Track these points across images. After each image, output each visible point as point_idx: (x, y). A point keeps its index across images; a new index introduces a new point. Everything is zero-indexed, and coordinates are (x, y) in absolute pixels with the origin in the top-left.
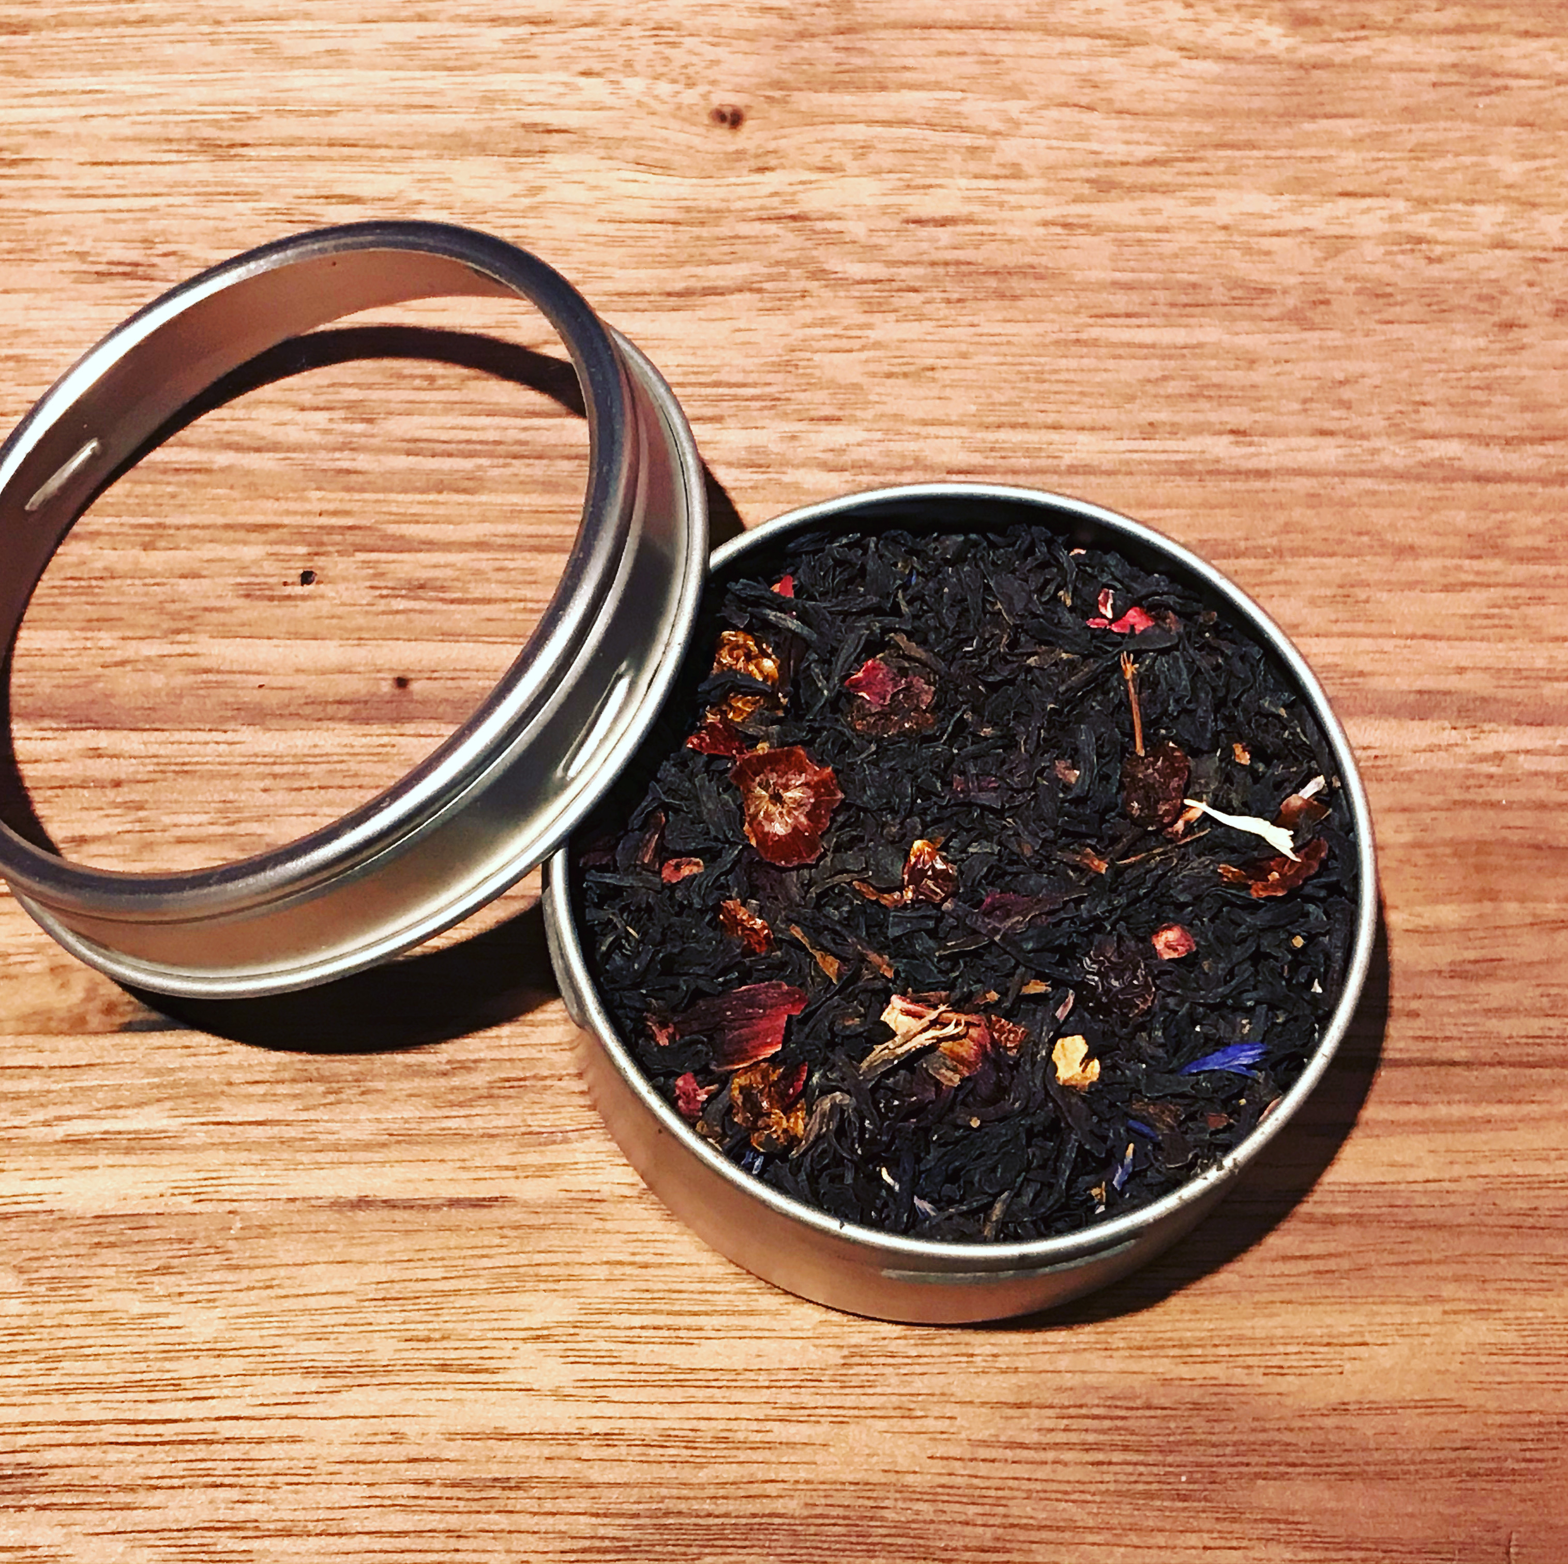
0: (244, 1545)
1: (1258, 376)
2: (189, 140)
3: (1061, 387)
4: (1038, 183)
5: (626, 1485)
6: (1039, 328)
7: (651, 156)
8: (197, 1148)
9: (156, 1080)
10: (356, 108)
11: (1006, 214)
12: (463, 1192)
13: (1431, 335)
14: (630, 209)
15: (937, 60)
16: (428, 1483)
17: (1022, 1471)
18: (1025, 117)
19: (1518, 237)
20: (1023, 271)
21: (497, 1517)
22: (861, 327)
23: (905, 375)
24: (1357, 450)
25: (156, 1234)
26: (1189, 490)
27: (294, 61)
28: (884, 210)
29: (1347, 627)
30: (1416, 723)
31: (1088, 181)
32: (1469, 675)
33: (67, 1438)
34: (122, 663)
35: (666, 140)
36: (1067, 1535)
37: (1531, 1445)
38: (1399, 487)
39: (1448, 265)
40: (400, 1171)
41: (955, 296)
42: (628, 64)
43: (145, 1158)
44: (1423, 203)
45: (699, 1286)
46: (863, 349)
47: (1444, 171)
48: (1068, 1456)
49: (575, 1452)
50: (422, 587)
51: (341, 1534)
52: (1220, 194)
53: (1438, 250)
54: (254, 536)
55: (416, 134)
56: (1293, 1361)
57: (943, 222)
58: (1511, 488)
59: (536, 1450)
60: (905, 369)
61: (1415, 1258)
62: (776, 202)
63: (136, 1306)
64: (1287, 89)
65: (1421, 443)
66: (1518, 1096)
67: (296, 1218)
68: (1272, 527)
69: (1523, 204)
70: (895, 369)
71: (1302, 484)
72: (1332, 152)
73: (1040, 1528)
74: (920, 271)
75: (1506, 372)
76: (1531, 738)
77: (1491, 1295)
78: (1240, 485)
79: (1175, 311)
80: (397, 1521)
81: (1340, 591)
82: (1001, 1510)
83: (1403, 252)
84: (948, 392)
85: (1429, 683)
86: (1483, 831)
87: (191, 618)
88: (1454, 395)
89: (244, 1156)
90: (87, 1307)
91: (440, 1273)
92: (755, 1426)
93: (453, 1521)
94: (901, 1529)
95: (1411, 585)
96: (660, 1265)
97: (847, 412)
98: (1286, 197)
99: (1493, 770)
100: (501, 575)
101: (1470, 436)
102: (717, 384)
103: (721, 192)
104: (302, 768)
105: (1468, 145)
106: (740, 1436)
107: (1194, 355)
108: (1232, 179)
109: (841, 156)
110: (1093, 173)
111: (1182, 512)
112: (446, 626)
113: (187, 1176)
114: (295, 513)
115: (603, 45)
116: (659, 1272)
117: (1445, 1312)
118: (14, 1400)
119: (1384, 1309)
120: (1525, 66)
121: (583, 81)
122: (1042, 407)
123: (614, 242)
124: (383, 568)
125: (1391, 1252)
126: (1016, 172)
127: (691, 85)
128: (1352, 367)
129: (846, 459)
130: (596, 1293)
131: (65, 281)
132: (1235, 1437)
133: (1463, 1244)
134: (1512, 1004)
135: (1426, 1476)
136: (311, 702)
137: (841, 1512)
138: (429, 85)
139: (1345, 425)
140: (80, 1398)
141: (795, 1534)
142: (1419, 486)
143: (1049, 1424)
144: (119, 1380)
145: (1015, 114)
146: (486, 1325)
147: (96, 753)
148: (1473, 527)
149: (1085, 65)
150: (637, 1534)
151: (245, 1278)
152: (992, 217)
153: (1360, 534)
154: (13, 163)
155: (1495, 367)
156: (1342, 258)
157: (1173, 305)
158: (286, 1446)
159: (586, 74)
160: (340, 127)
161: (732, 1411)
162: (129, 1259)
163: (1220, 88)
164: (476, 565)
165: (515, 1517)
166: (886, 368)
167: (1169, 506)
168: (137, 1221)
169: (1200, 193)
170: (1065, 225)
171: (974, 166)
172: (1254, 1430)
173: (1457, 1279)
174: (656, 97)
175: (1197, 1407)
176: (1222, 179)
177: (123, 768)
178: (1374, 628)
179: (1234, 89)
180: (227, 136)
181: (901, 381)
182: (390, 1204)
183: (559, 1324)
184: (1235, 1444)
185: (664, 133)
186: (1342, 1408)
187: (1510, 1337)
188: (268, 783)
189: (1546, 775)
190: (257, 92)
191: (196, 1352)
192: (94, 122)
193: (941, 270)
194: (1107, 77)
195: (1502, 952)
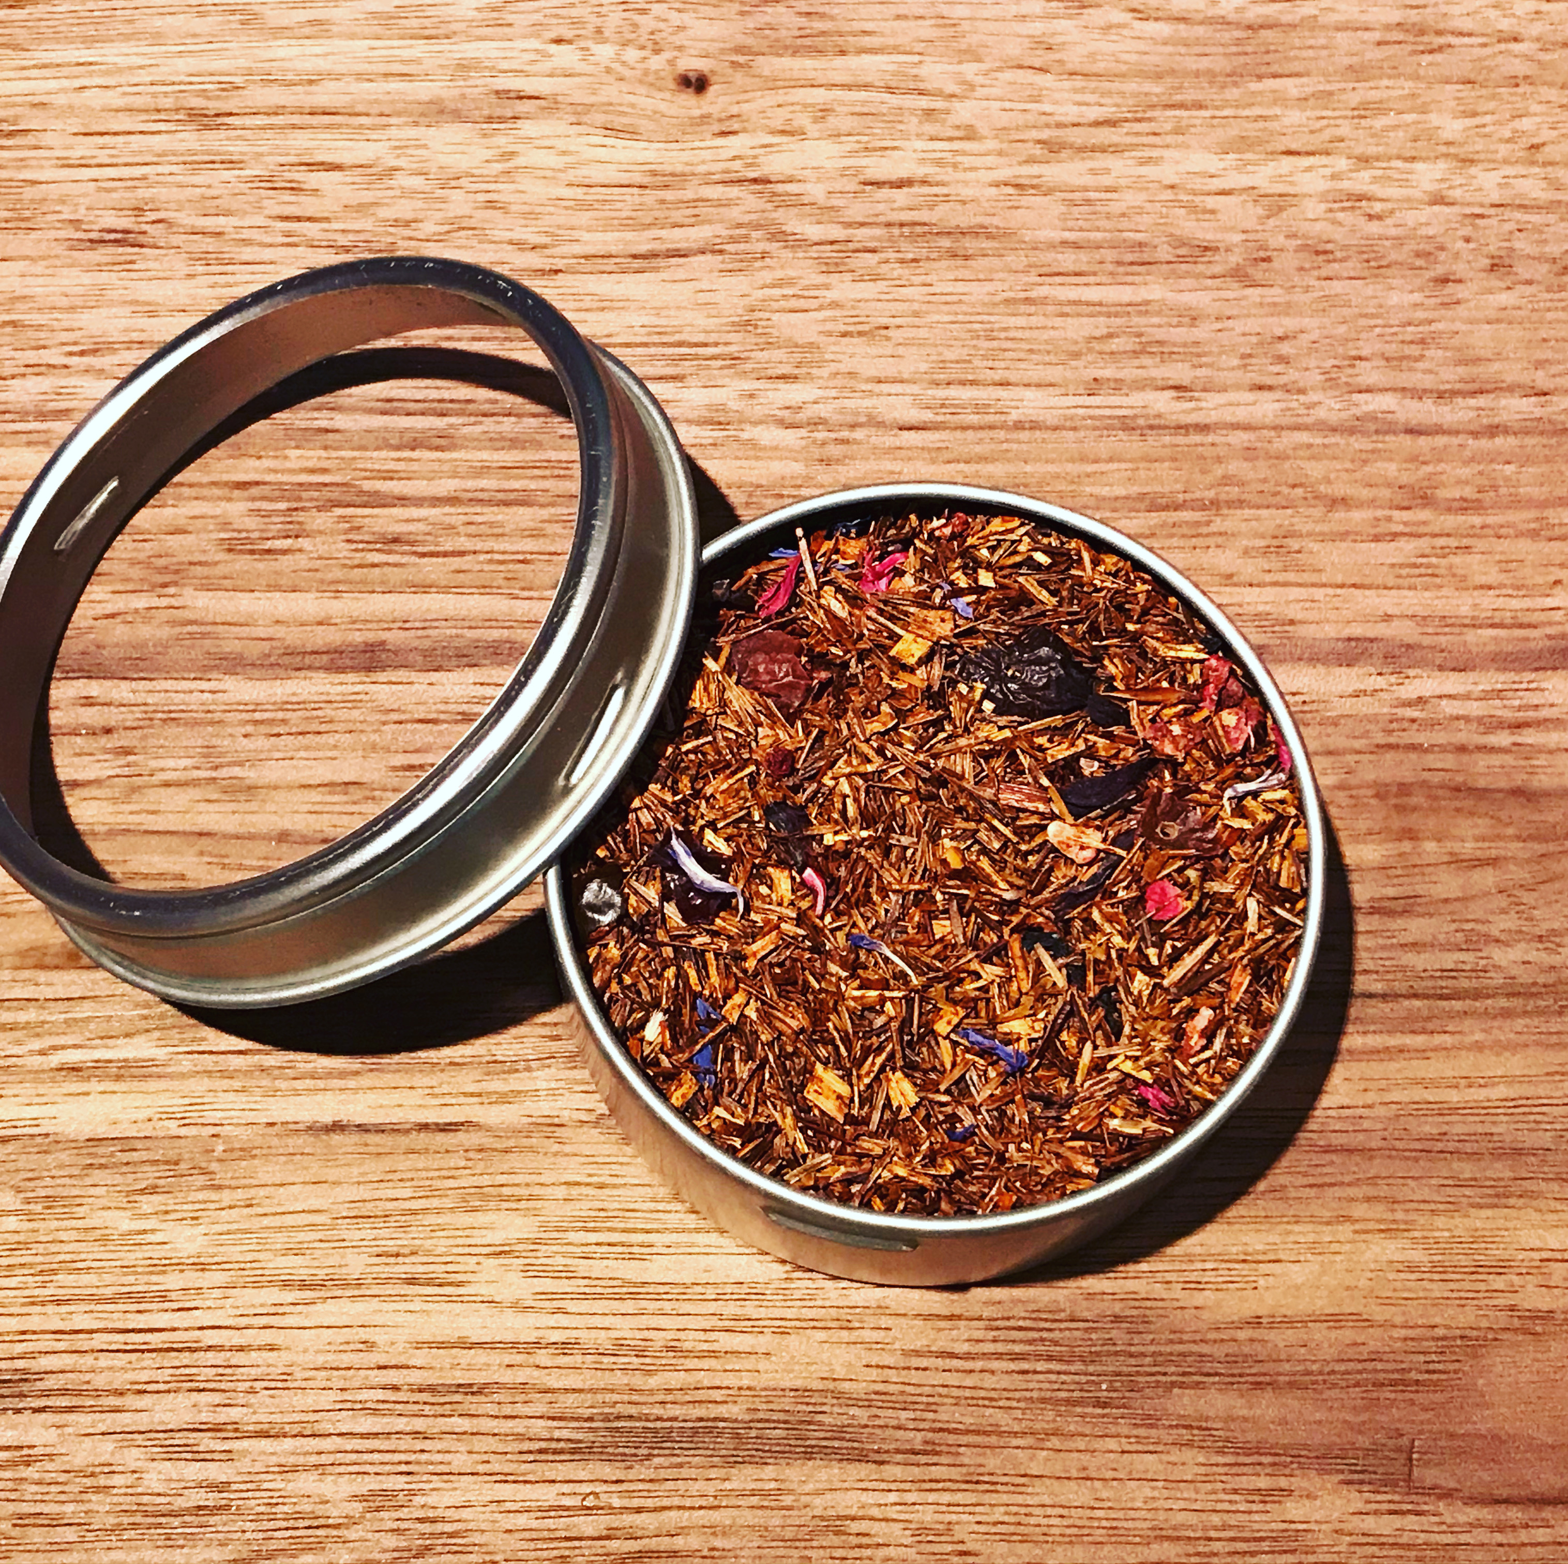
0: (227, 1446)
1: (1201, 332)
2: (177, 110)
3: (1009, 345)
4: (991, 144)
5: (580, 1391)
6: (989, 287)
7: (619, 122)
8: (183, 1076)
9: (145, 1012)
10: (338, 77)
11: (960, 176)
12: (431, 1117)
13: (1369, 291)
14: (597, 174)
15: (896, 24)
16: (396, 1388)
17: (952, 1379)
18: (980, 80)
19: (1457, 194)
20: (974, 232)
21: (459, 1420)
22: (817, 287)
23: (860, 334)
24: (1294, 405)
25: (144, 1155)
26: (1132, 445)
27: (280, 32)
28: (844, 172)
29: (1281, 577)
30: (1344, 669)
31: (1039, 142)
32: (1396, 623)
33: (61, 1346)
34: (113, 616)
35: (633, 106)
36: (993, 1440)
37: (1434, 1357)
38: (1332, 440)
39: (1389, 221)
40: (371, 1097)
41: (910, 256)
42: (599, 31)
43: (135, 1085)
44: (1364, 160)
45: (652, 1206)
46: (820, 308)
47: (1386, 129)
48: (995, 1365)
49: (531, 1360)
50: (395, 540)
51: (313, 1435)
52: (1166, 153)
53: (1378, 207)
54: (236, 493)
55: (393, 102)
56: (1209, 1277)
57: (900, 184)
58: (1441, 441)
59: (496, 1358)
60: (860, 328)
61: (1327, 1180)
62: (737, 165)
63: (124, 1222)
64: (1234, 49)
65: (1356, 397)
66: (1430, 1026)
67: (275, 1141)
68: (1209, 479)
69: (1464, 161)
70: (851, 328)
71: (1240, 438)
72: (1278, 111)
73: (968, 1432)
74: (878, 232)
75: (1440, 326)
76: (1453, 683)
77: (1400, 1215)
78: (1180, 440)
79: (1121, 269)
80: (367, 1424)
81: (1276, 542)
82: (931, 1415)
83: (1343, 209)
84: (901, 350)
85: (1357, 630)
86: (1406, 774)
87: (177, 572)
88: (1392, 349)
89: (226, 1083)
90: (79, 1224)
91: (408, 1193)
92: (702, 1336)
93: (419, 1424)
94: (839, 1432)
95: (1344, 536)
96: (615, 1186)
97: (803, 370)
98: (1231, 156)
99: (1416, 714)
100: (472, 529)
101: (1404, 389)
102: (680, 344)
103: (686, 156)
104: (280, 715)
105: (1409, 103)
106: (687, 1346)
107: (1140, 313)
108: (1180, 138)
109: (803, 120)
110: (1045, 134)
111: (1123, 466)
112: (418, 579)
113: (176, 1103)
114: (275, 471)
115: (574, 12)
116: (615, 1192)
117: (1356, 1232)
118: (12, 1310)
119: (1296, 1228)
120: (1467, 24)
121: (554, 48)
122: (990, 364)
123: (583, 206)
124: (357, 522)
125: (1305, 1175)
126: (970, 134)
127: (657, 52)
128: (1289, 323)
129: (802, 416)
130: (554, 1212)
131: (59, 249)
132: (1152, 1348)
133: (1377, 1167)
134: (1429, 938)
135: (1334, 1386)
136: (290, 652)
137: (782, 1416)
138: (406, 54)
139: (1282, 380)
140: (72, 1308)
141: (738, 1436)
142: (1352, 439)
143: (979, 1334)
144: (108, 1292)
145: (970, 77)
146: (451, 1242)
147: (88, 702)
148: (1405, 479)
149: (1037, 28)
150: (591, 1437)
151: (226, 1197)
152: (946, 178)
153: (1294, 486)
154: (11, 134)
155: (1430, 322)
156: (1284, 215)
157: (1119, 263)
158: (265, 1354)
159: (558, 41)
160: (323, 96)
161: (681, 1322)
162: (118, 1179)
163: (1169, 49)
164: (447, 520)
165: (475, 1421)
166: (843, 328)
167: (1111, 460)
168: (125, 1143)
169: (1148, 153)
170: (1017, 186)
171: (930, 128)
172: (1171, 1342)
173: (1368, 1199)
174: (624, 63)
175: (1117, 1319)
176: (1169, 139)
177: (112, 716)
178: (1306, 577)
179: (1183, 50)
180: (214, 106)
181: (855, 340)
182: (362, 1128)
183: (520, 1241)
184: (1154, 1354)
185: (631, 98)
186: (1256, 1322)
187: (1418, 1256)
188: (249, 729)
189: (1467, 719)
190: (242, 63)
191: (179, 1266)
192: (87, 93)
193: (896, 231)
194: (1059, 39)
195: (1420, 889)
